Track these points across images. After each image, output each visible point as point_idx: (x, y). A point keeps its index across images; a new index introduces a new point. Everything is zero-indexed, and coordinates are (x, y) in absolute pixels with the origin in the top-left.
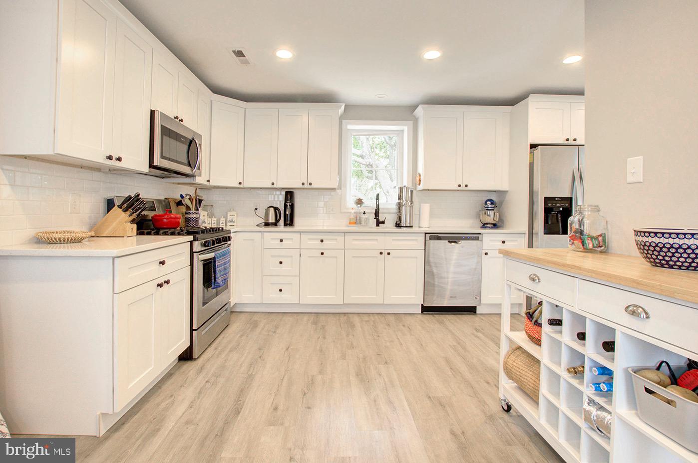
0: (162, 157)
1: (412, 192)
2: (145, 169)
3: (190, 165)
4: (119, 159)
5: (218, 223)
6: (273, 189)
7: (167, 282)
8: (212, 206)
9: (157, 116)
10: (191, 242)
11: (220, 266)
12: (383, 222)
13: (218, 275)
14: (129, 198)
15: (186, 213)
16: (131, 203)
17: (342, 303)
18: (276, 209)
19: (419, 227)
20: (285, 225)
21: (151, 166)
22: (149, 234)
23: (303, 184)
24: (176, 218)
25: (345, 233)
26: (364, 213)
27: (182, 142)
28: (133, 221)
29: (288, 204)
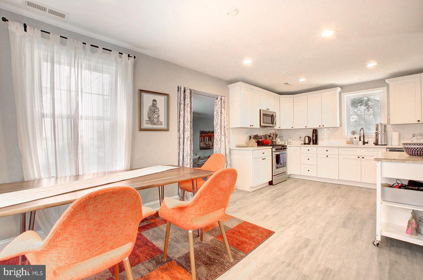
0: (263, 123)
1: (385, 126)
2: (259, 127)
3: (272, 124)
4: (253, 126)
5: (285, 144)
6: (306, 128)
7: (265, 159)
8: (282, 137)
9: (261, 111)
10: (272, 148)
11: (282, 157)
12: (367, 143)
13: (281, 160)
14: (255, 135)
15: (272, 140)
16: (256, 137)
17: (338, 179)
18: (309, 137)
19: (392, 145)
20: (313, 144)
21: (260, 126)
22: (260, 146)
23: (320, 126)
24: (268, 141)
25: (338, 147)
26: (355, 138)
27: (269, 116)
28: (256, 142)
29: (314, 135)
